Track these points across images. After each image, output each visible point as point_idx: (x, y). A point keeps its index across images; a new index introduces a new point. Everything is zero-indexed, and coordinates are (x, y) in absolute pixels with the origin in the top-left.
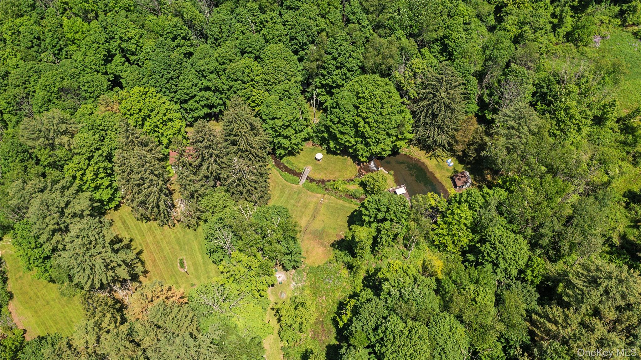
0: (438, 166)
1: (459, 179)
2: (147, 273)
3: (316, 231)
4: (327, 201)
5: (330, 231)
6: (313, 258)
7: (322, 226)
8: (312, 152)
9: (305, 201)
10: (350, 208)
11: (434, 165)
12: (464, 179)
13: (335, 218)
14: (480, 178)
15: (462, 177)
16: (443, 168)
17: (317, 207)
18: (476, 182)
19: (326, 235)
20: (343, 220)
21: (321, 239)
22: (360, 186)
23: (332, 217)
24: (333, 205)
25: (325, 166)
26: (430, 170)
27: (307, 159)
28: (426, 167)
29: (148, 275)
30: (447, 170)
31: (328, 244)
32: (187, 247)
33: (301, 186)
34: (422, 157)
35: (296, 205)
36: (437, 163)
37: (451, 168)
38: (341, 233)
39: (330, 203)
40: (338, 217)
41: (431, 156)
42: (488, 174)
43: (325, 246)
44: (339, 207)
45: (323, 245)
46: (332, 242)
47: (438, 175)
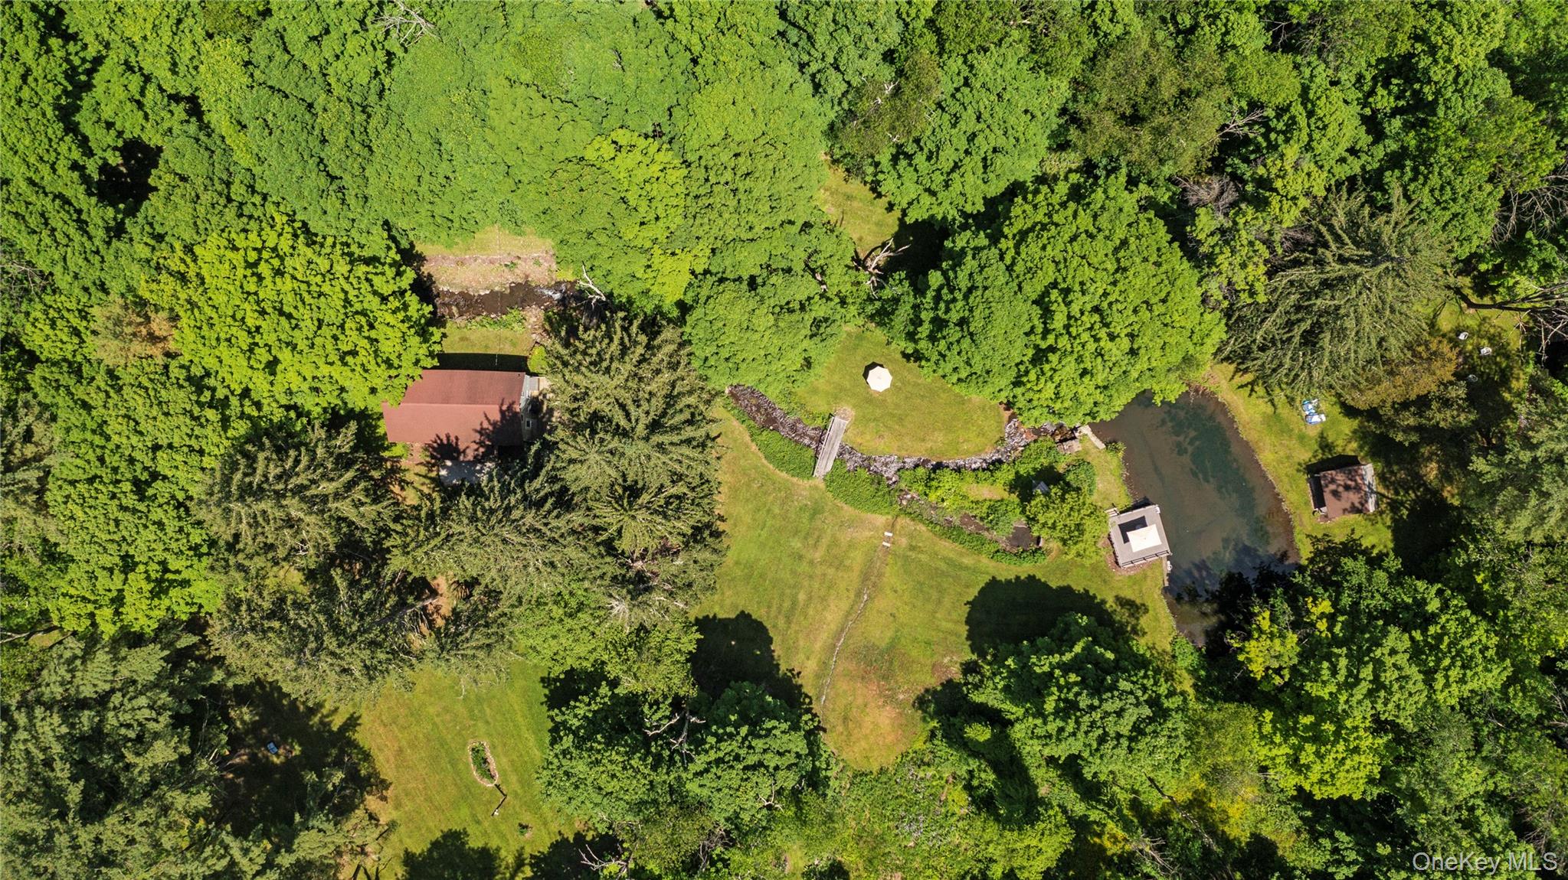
0: (1274, 420)
1: (1335, 493)
2: (387, 788)
3: (870, 648)
4: (904, 541)
5: (914, 653)
6: (863, 743)
7: (889, 634)
8: (856, 347)
9: (835, 542)
10: (975, 571)
11: (1258, 418)
12: (1354, 498)
13: (929, 607)
14: (1402, 475)
15: (1347, 488)
16: (1285, 430)
17: (871, 561)
18: (1387, 487)
19: (902, 665)
20: (955, 616)
21: (885, 677)
22: (1011, 492)
23: (919, 604)
24: (923, 557)
25: (897, 406)
26: (1244, 435)
27: (836, 378)
28: (1232, 421)
29: (389, 793)
30: (1302, 438)
31: (906, 695)
32: (488, 711)
33: (822, 486)
34: (1224, 384)
35: (809, 556)
36: (1270, 409)
37: (1313, 433)
38: (946, 660)
39: (912, 548)
40: (939, 602)
41: (1252, 383)
42: (1429, 459)
43: (900, 703)
44: (943, 566)
45: (890, 699)
46: (920, 690)
47: (1267, 457)
